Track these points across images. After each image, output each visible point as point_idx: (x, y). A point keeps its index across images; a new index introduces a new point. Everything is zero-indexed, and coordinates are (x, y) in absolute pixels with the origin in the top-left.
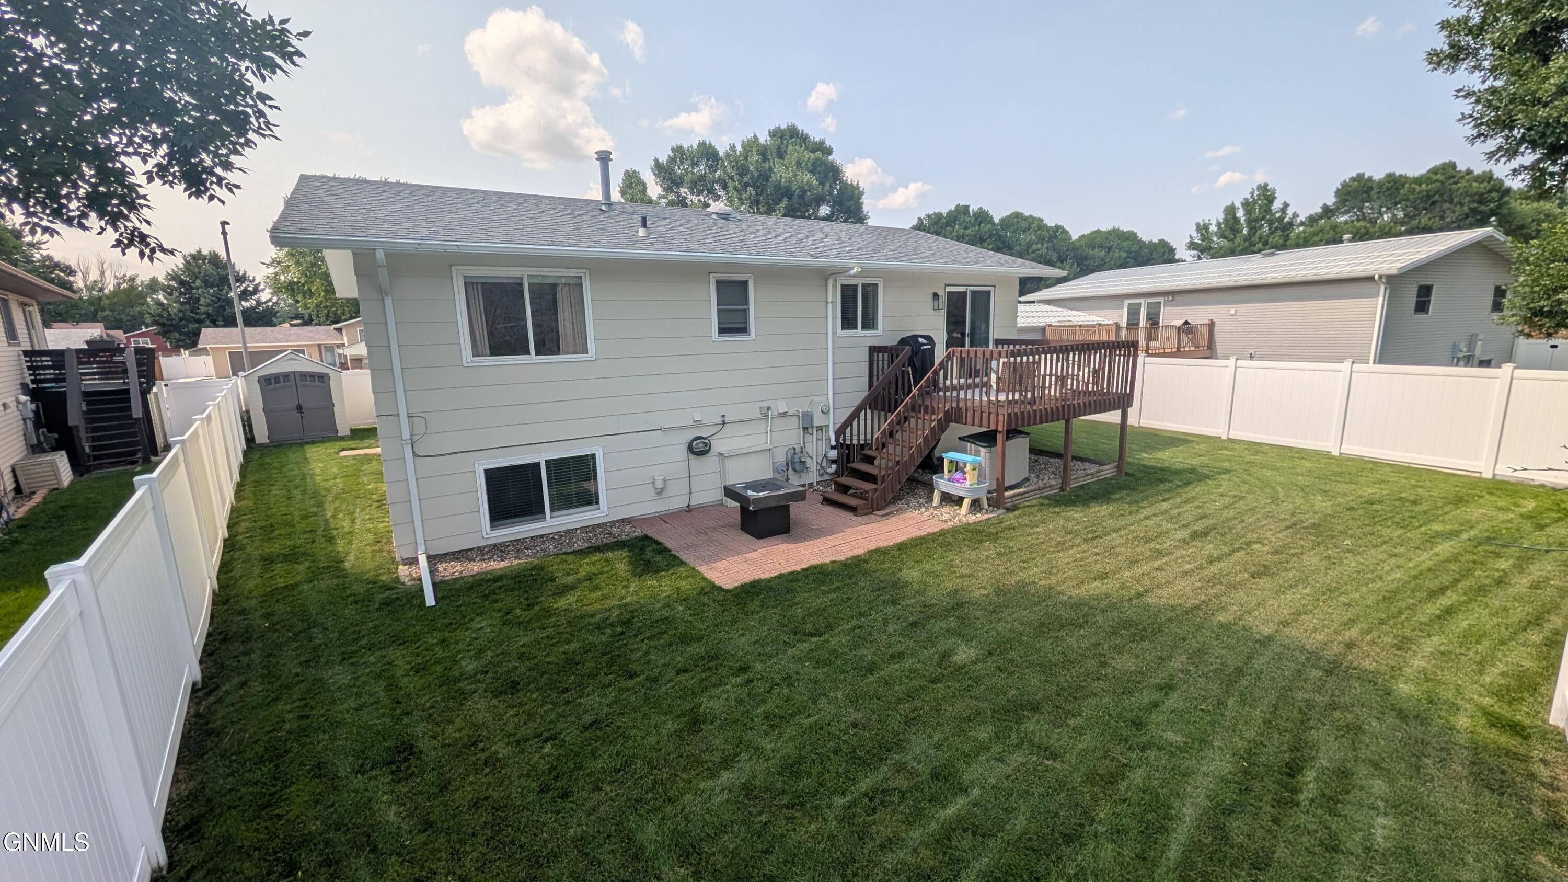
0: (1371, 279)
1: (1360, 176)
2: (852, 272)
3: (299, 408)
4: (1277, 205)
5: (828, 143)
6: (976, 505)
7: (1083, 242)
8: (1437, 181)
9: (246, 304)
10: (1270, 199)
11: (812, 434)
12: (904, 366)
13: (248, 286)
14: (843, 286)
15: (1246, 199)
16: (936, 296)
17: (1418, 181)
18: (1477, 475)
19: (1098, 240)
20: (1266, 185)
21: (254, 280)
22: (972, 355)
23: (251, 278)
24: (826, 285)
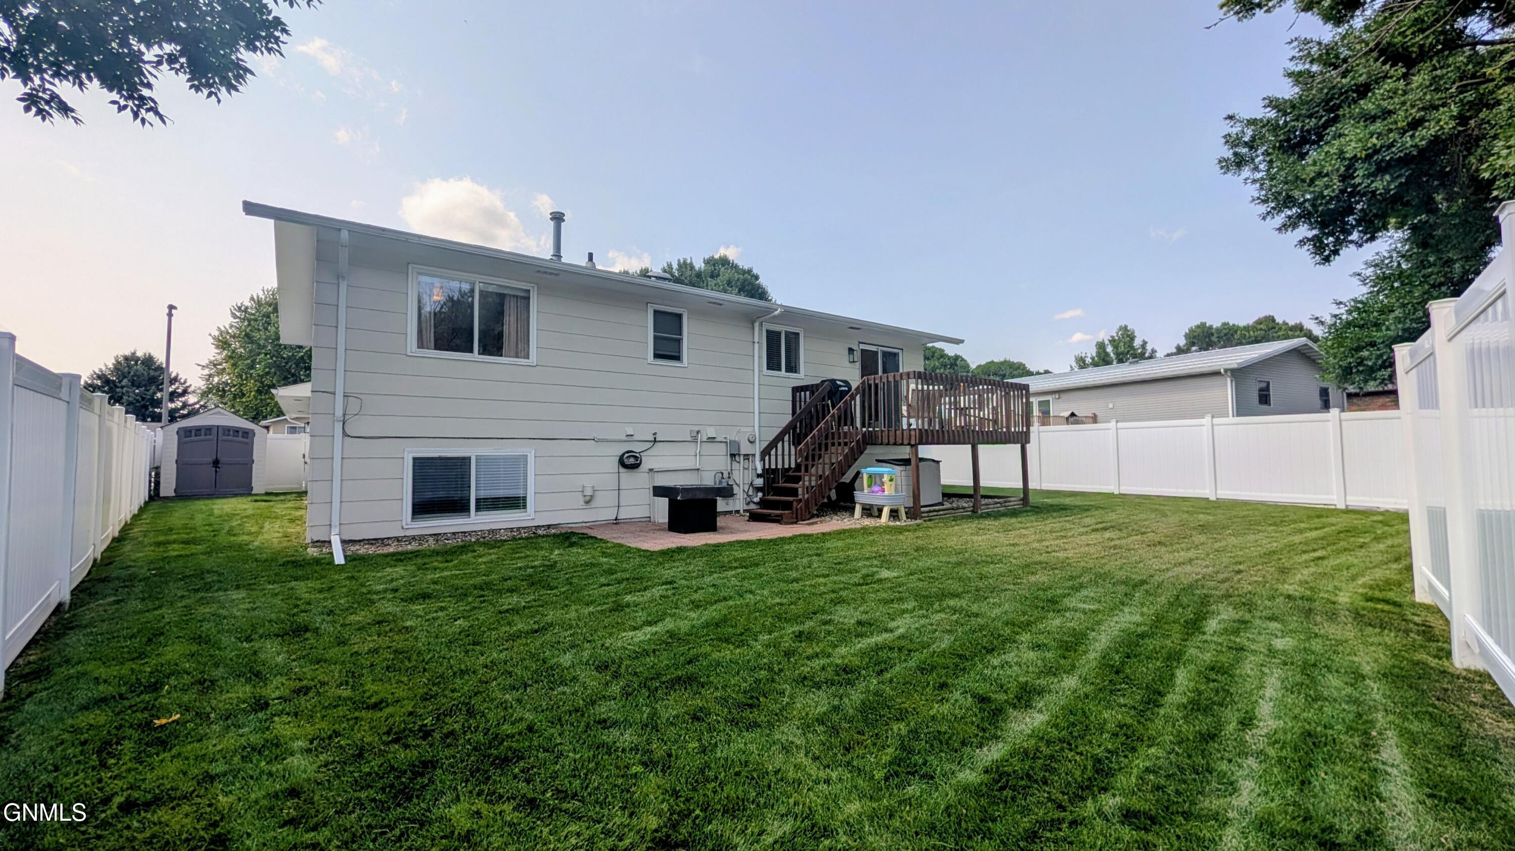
0: (1217, 373)
1: (1203, 325)
2: (776, 313)
3: (216, 463)
4: (1137, 343)
5: (755, 271)
6: (894, 514)
7: (979, 370)
8: (1261, 329)
9: (172, 406)
10: (1132, 338)
11: (739, 462)
12: (823, 400)
13: (178, 388)
14: (767, 331)
15: (1112, 337)
16: (851, 351)
17: (1246, 328)
18: (1333, 507)
19: (992, 369)
20: (1126, 327)
21: (185, 382)
22: (885, 380)
23: (182, 381)
24: (753, 328)
